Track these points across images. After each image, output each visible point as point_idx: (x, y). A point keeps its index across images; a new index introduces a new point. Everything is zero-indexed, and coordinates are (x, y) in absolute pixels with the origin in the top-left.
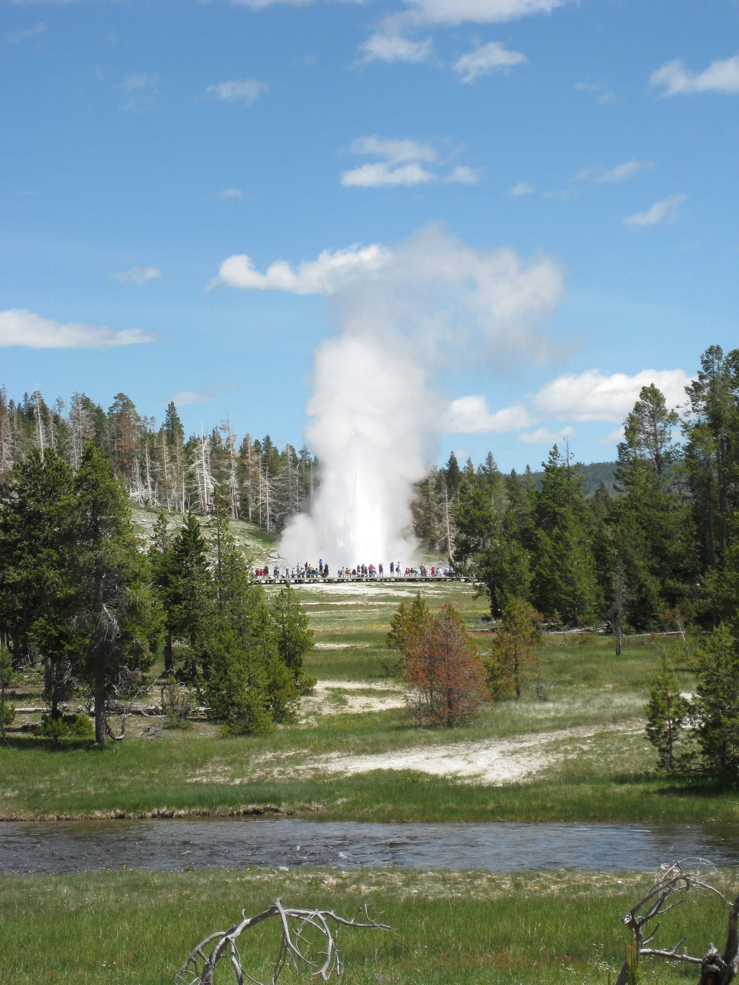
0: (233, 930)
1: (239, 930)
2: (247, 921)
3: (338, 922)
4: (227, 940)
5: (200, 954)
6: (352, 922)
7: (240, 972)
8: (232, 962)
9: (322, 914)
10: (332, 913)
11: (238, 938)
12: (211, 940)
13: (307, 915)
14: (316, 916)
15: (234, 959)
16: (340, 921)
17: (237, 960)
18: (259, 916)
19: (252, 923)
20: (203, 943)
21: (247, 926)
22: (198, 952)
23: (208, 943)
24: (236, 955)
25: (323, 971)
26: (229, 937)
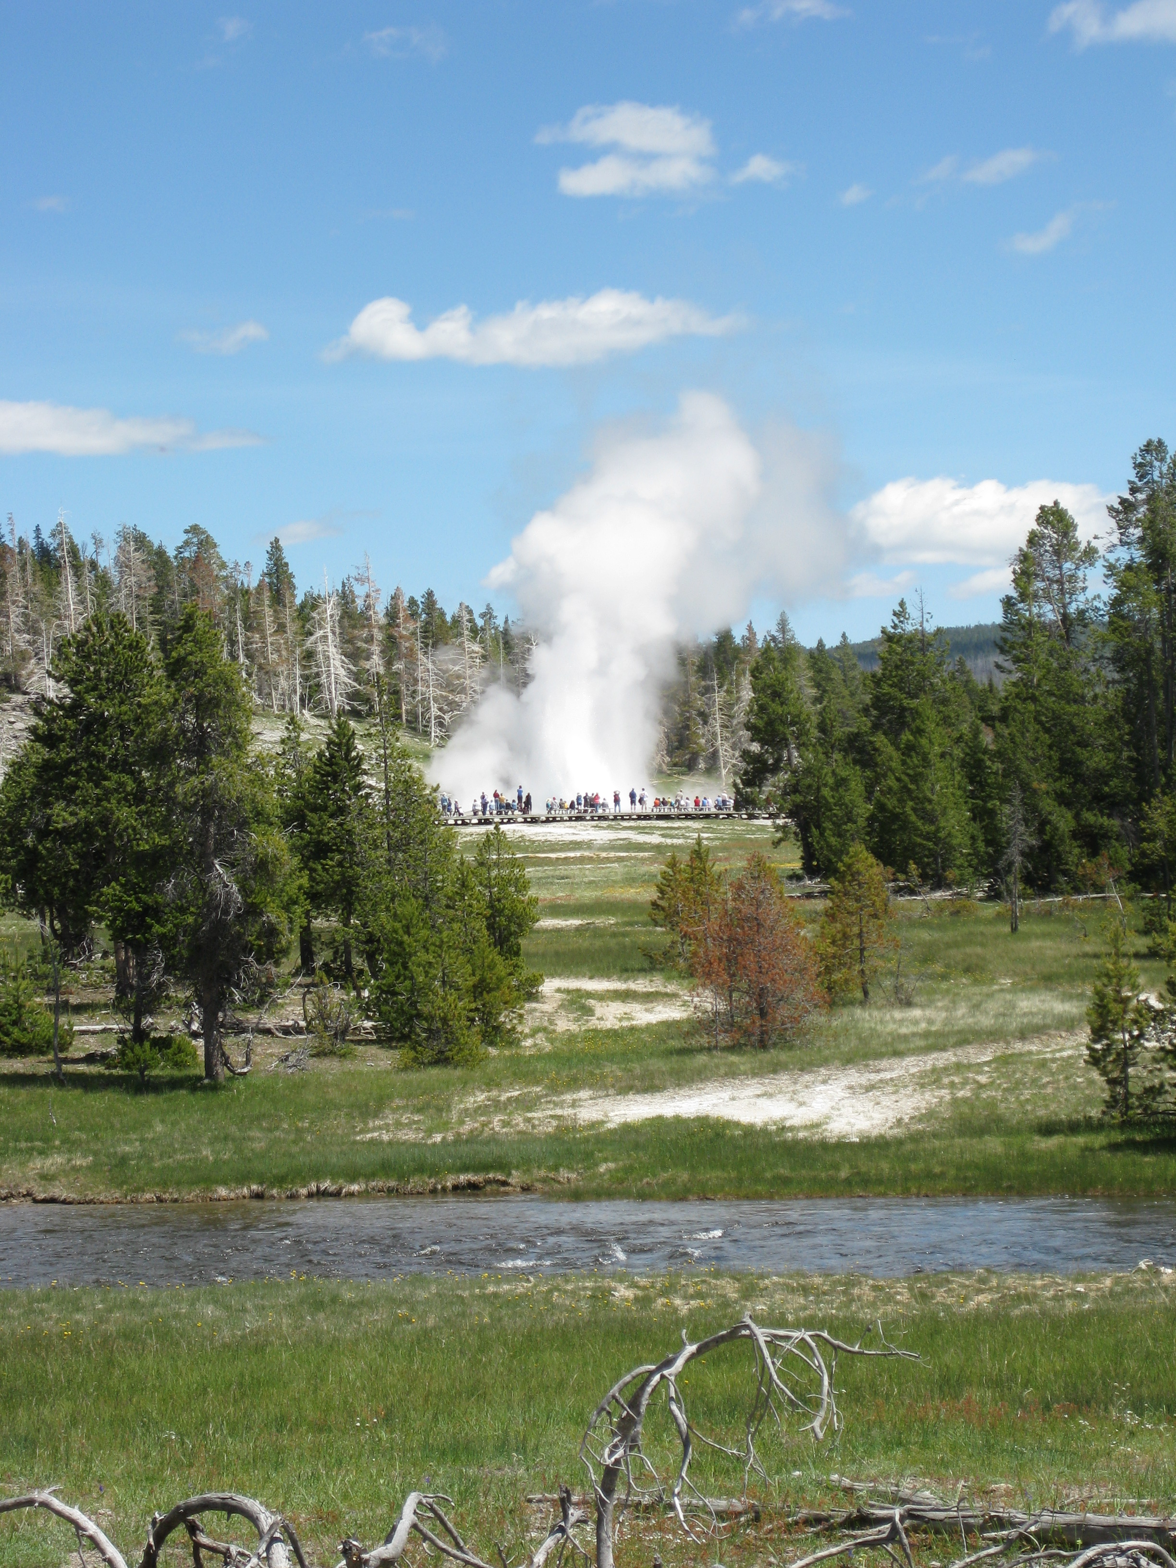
0: (669, 1363)
1: (680, 1363)
2: (691, 1349)
3: (836, 1348)
4: (663, 1377)
5: (617, 1401)
6: (856, 1349)
7: (684, 1427)
8: (671, 1412)
9: (811, 1336)
10: (825, 1334)
11: (679, 1376)
12: (634, 1378)
13: (788, 1338)
14: (803, 1339)
15: (674, 1407)
16: (839, 1347)
17: (680, 1409)
18: (713, 1340)
19: (699, 1351)
20: (621, 1382)
21: (693, 1356)
22: (614, 1397)
23: (628, 1383)
24: (678, 1402)
25: (816, 1424)
26: (666, 1372)
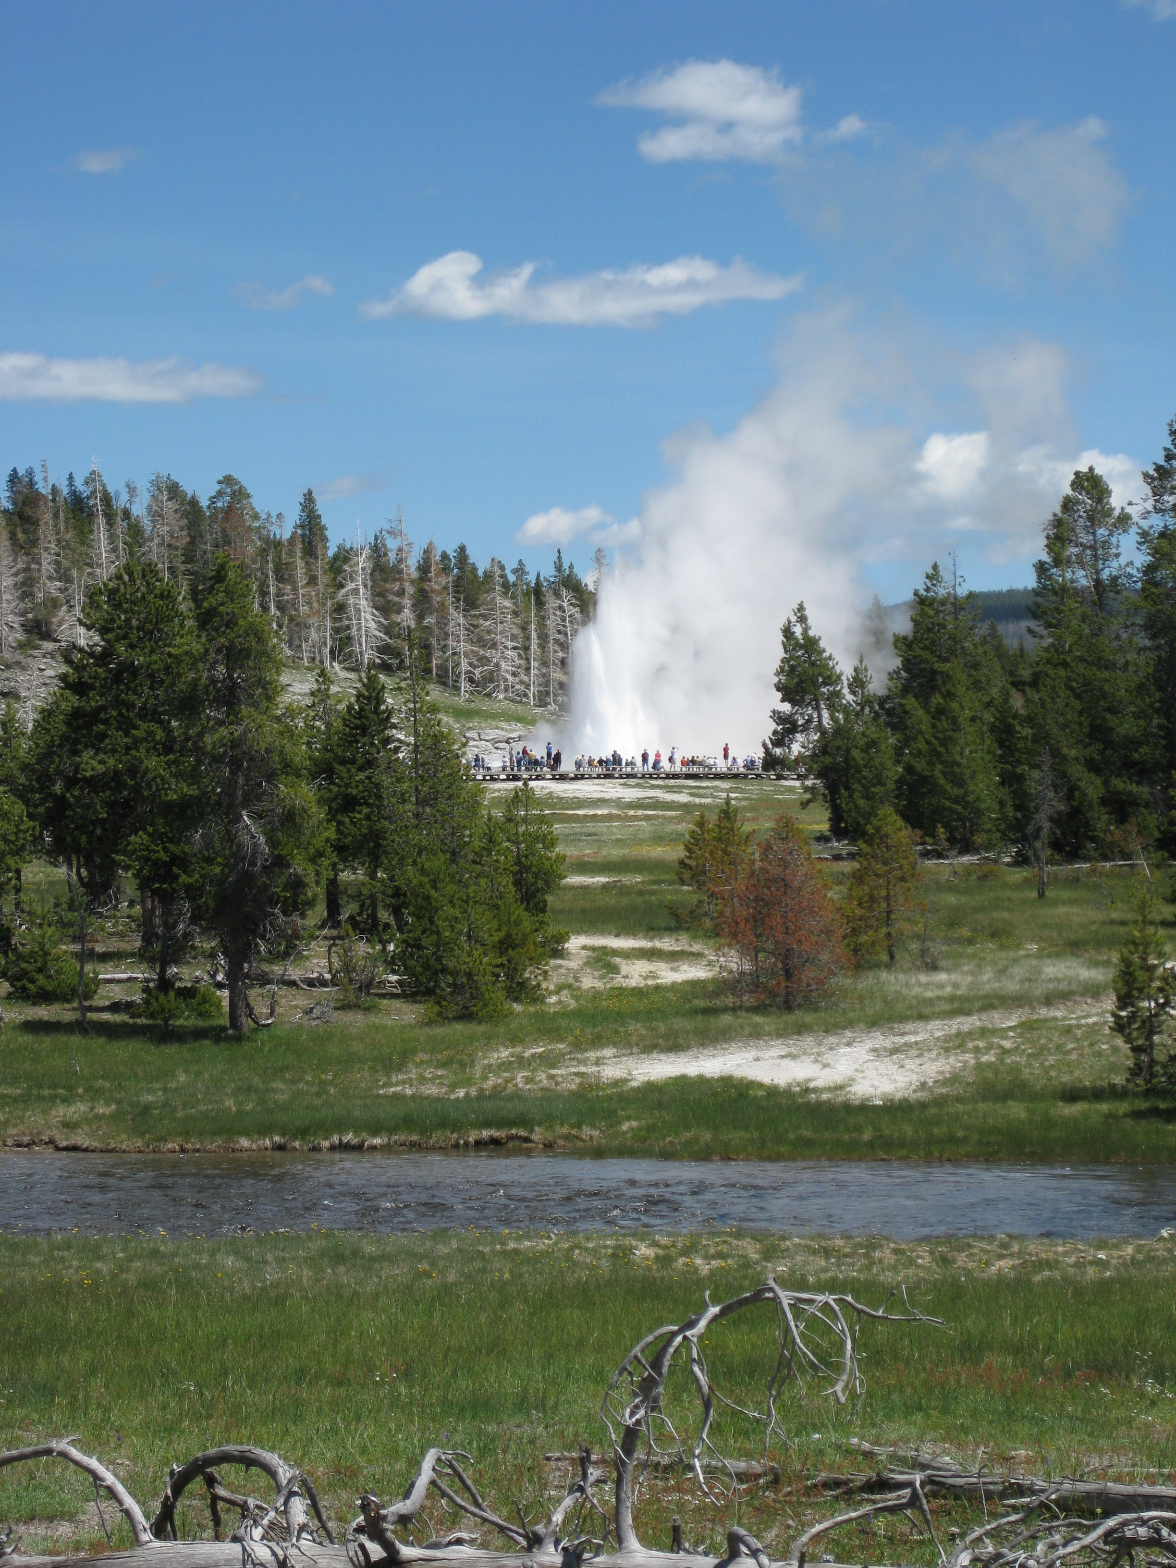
0: (691, 1324)
1: (703, 1324)
2: (714, 1310)
3: (860, 1312)
4: (685, 1338)
5: (639, 1361)
6: (880, 1313)
7: (706, 1389)
8: (693, 1373)
9: (834, 1300)
10: (849, 1298)
11: (700, 1337)
12: (656, 1338)
13: (811, 1302)
14: (827, 1303)
15: (696, 1369)
16: (863, 1311)
17: (702, 1370)
18: (736, 1302)
19: (723, 1312)
20: (643, 1343)
21: (715, 1318)
22: (636, 1357)
23: (651, 1343)
24: (699, 1363)
25: (839, 1388)
26: (688, 1333)
